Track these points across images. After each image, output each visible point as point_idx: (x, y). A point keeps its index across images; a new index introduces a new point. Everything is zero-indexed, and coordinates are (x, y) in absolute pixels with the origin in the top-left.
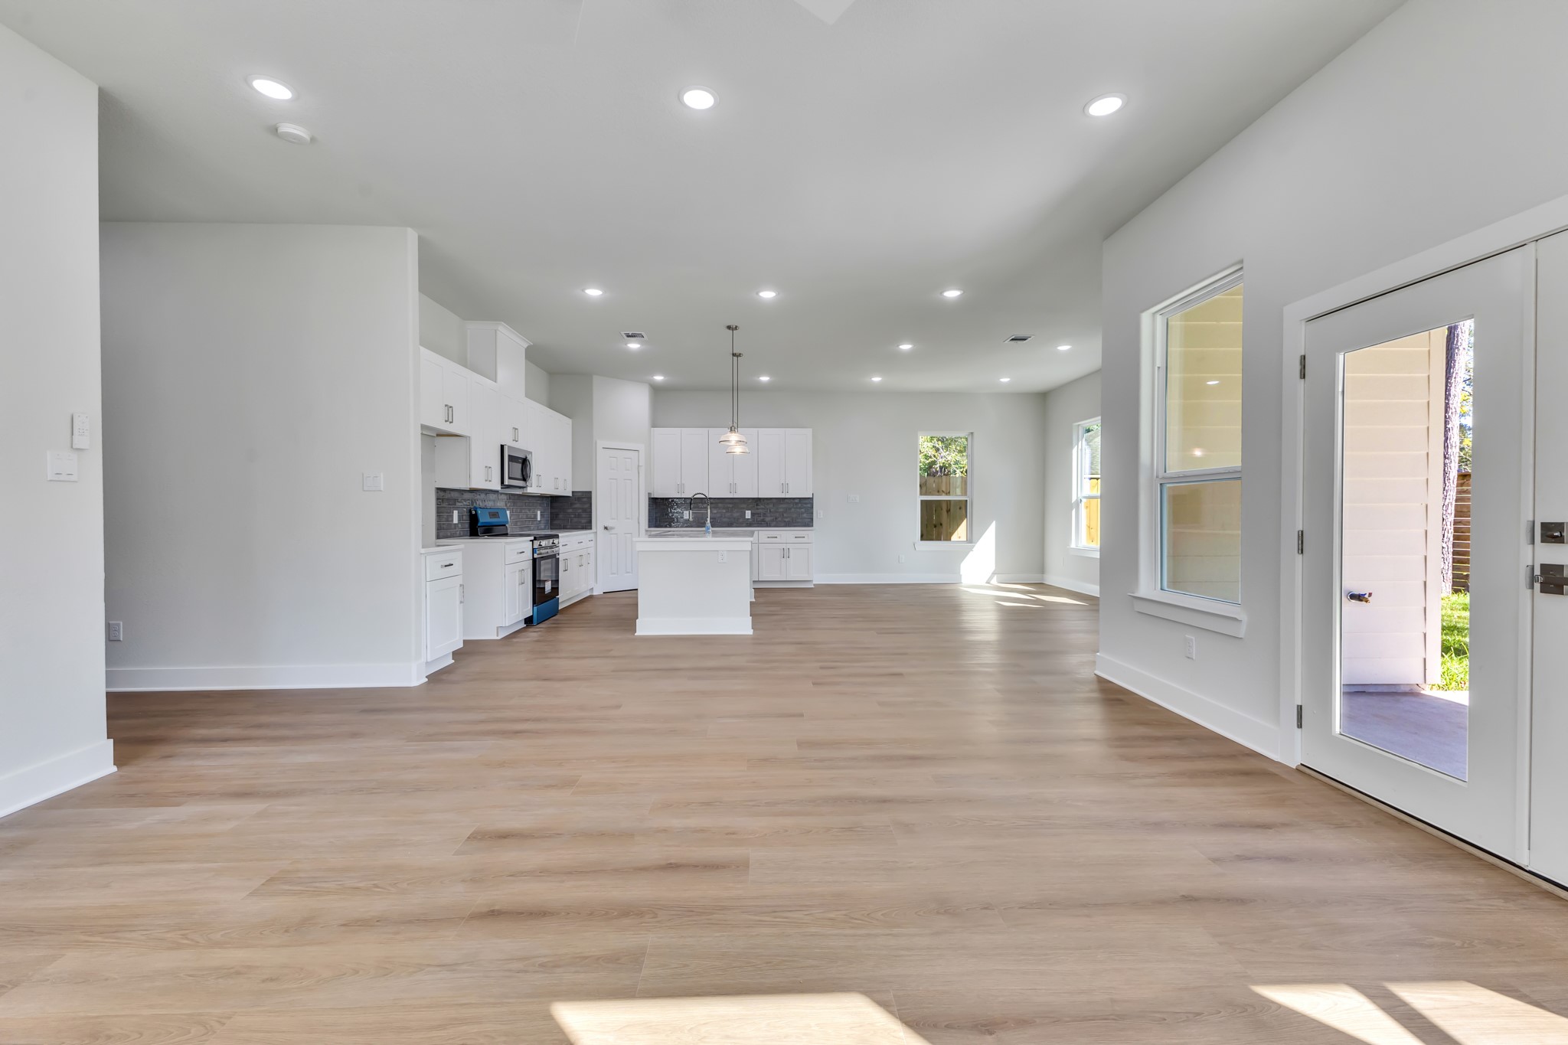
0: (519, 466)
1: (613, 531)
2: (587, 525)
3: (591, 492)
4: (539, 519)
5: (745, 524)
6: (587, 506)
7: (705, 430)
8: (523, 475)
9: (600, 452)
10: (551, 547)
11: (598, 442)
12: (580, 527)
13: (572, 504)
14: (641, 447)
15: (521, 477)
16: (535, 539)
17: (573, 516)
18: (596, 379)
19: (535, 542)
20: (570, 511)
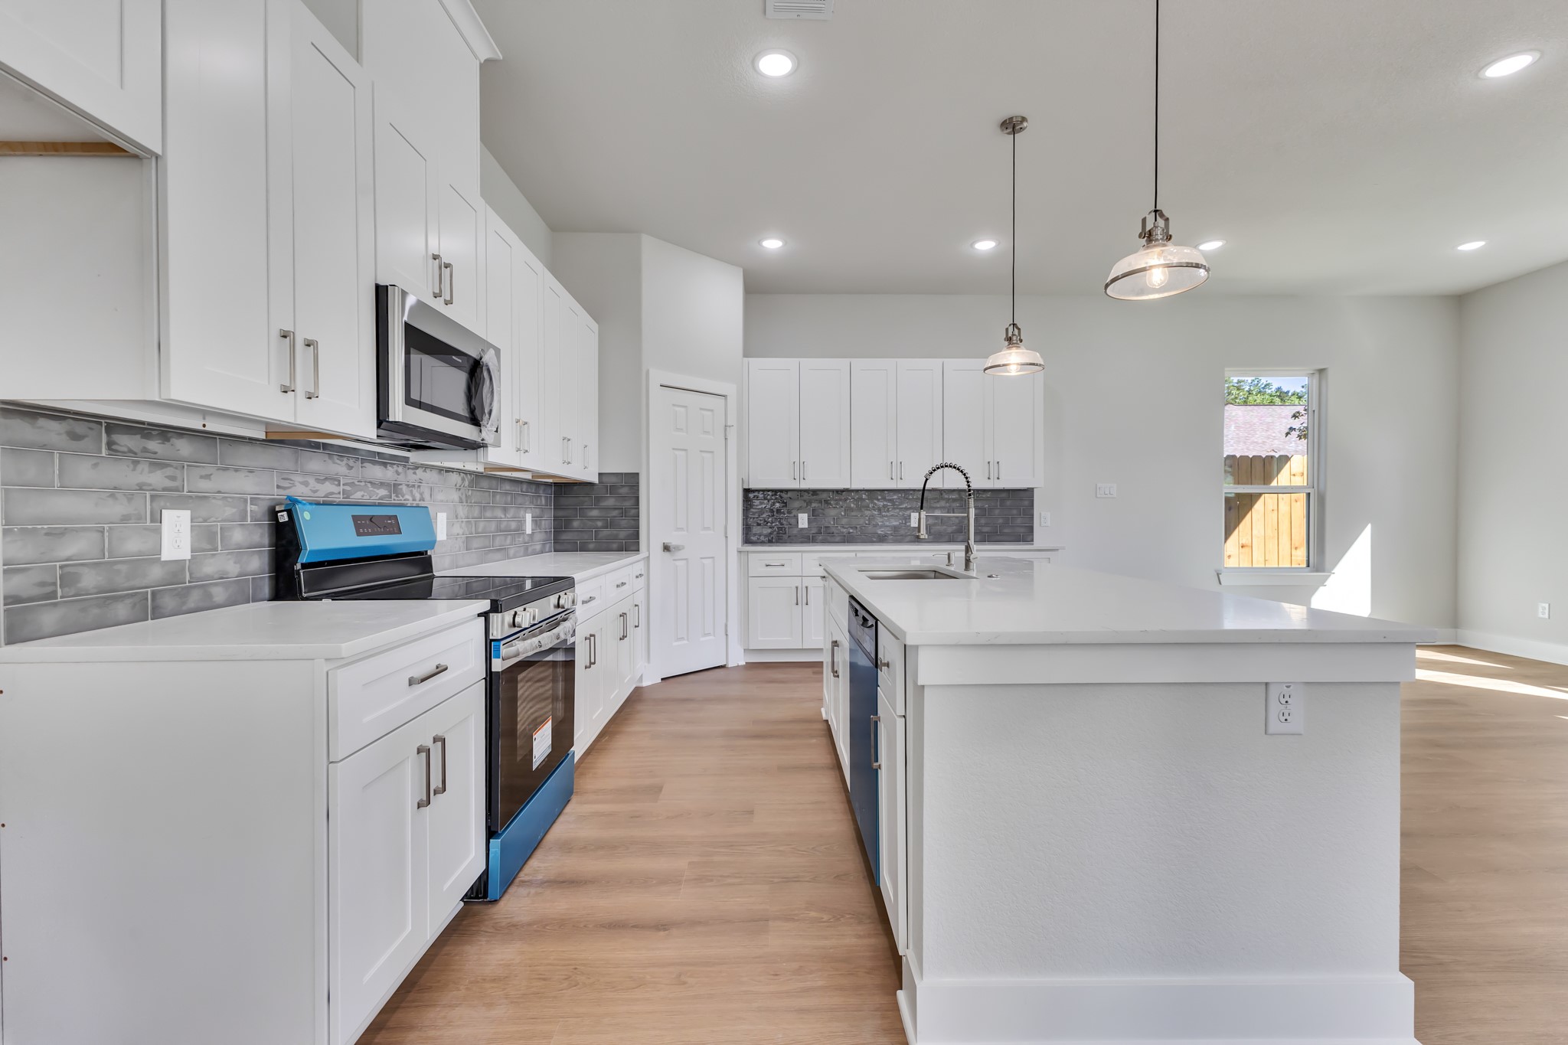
0: (461, 378)
1: (679, 555)
2: (630, 543)
3: (638, 474)
4: (529, 531)
5: (908, 538)
6: (628, 504)
7: (842, 363)
8: (472, 411)
9: (656, 394)
10: (553, 622)
11: (652, 372)
12: (615, 546)
13: (598, 499)
14: (729, 389)
15: (464, 412)
16: (496, 607)
17: (600, 524)
18: (650, 249)
19: (495, 618)
20: (595, 513)
